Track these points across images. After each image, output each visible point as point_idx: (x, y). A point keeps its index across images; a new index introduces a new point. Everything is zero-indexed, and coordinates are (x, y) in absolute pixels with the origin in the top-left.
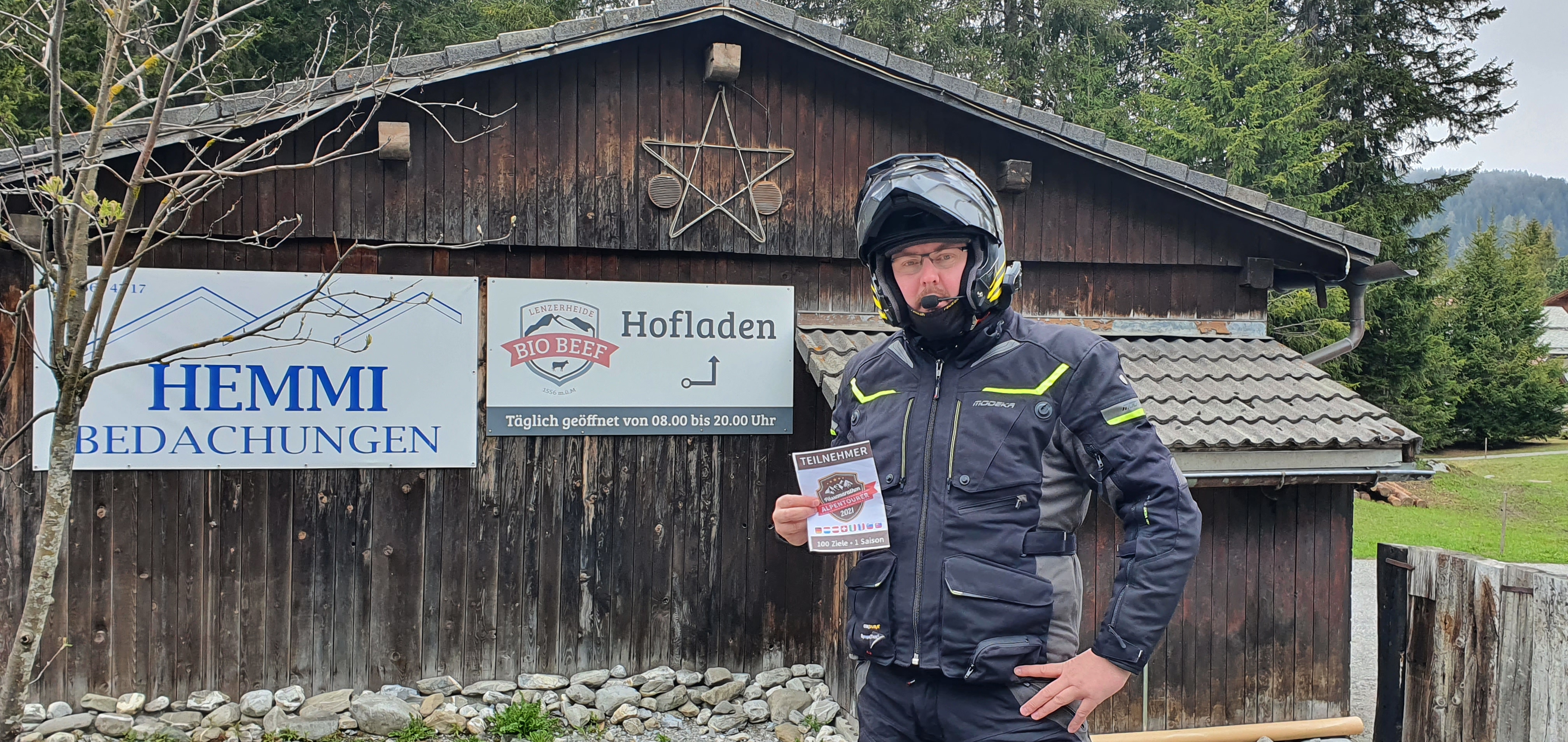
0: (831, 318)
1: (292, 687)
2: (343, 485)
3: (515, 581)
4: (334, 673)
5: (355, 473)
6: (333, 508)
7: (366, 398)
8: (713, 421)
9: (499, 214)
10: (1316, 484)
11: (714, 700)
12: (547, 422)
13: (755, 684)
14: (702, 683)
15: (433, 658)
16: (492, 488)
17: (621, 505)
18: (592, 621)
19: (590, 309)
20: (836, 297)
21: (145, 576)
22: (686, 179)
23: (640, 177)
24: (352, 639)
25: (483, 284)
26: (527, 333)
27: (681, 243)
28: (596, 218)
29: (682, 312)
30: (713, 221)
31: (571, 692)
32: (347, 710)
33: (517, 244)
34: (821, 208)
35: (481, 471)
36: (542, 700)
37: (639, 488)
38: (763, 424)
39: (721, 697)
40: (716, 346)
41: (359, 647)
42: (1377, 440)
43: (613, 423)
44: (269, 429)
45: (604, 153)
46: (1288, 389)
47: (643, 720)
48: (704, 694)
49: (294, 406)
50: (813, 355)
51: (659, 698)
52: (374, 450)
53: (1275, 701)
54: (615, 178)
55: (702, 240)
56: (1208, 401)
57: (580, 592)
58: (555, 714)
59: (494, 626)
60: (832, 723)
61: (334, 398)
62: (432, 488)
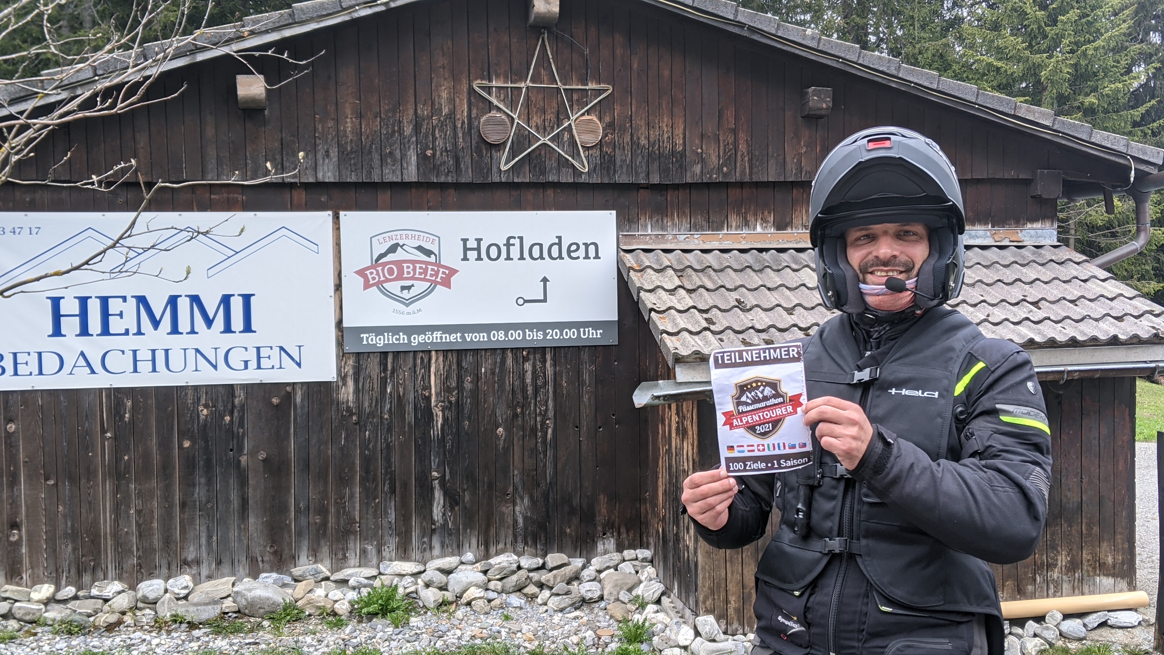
0: (651, 238)
1: (182, 576)
2: (220, 399)
3: (375, 480)
4: (219, 563)
5: (230, 388)
6: (212, 419)
7: (237, 322)
8: (545, 335)
9: (347, 154)
10: (1099, 378)
11: (552, 582)
12: (399, 339)
13: (591, 568)
14: (543, 567)
15: (305, 548)
16: (351, 398)
17: (466, 412)
18: (444, 514)
19: (432, 237)
20: (654, 219)
21: (51, 482)
22: (514, 116)
23: (473, 116)
24: (233, 534)
25: (336, 218)
26: (377, 260)
27: (511, 174)
28: (434, 155)
29: (514, 238)
30: (540, 154)
31: (426, 577)
32: (229, 596)
33: (365, 181)
34: (639, 139)
35: (340, 384)
36: (400, 585)
37: (481, 397)
38: (591, 336)
39: (558, 580)
40: (546, 267)
41: (240, 540)
42: (1156, 335)
43: (456, 338)
44: (153, 351)
45: (439, 96)
46: (1074, 291)
47: (490, 601)
48: (544, 577)
49: (175, 330)
50: (632, 273)
51: (504, 581)
52: (246, 367)
53: (1064, 577)
54: (450, 118)
55: (530, 172)
56: (997, 304)
57: (432, 489)
58: (412, 597)
59: (358, 519)
60: (658, 602)
61: (209, 322)
62: (298, 400)
